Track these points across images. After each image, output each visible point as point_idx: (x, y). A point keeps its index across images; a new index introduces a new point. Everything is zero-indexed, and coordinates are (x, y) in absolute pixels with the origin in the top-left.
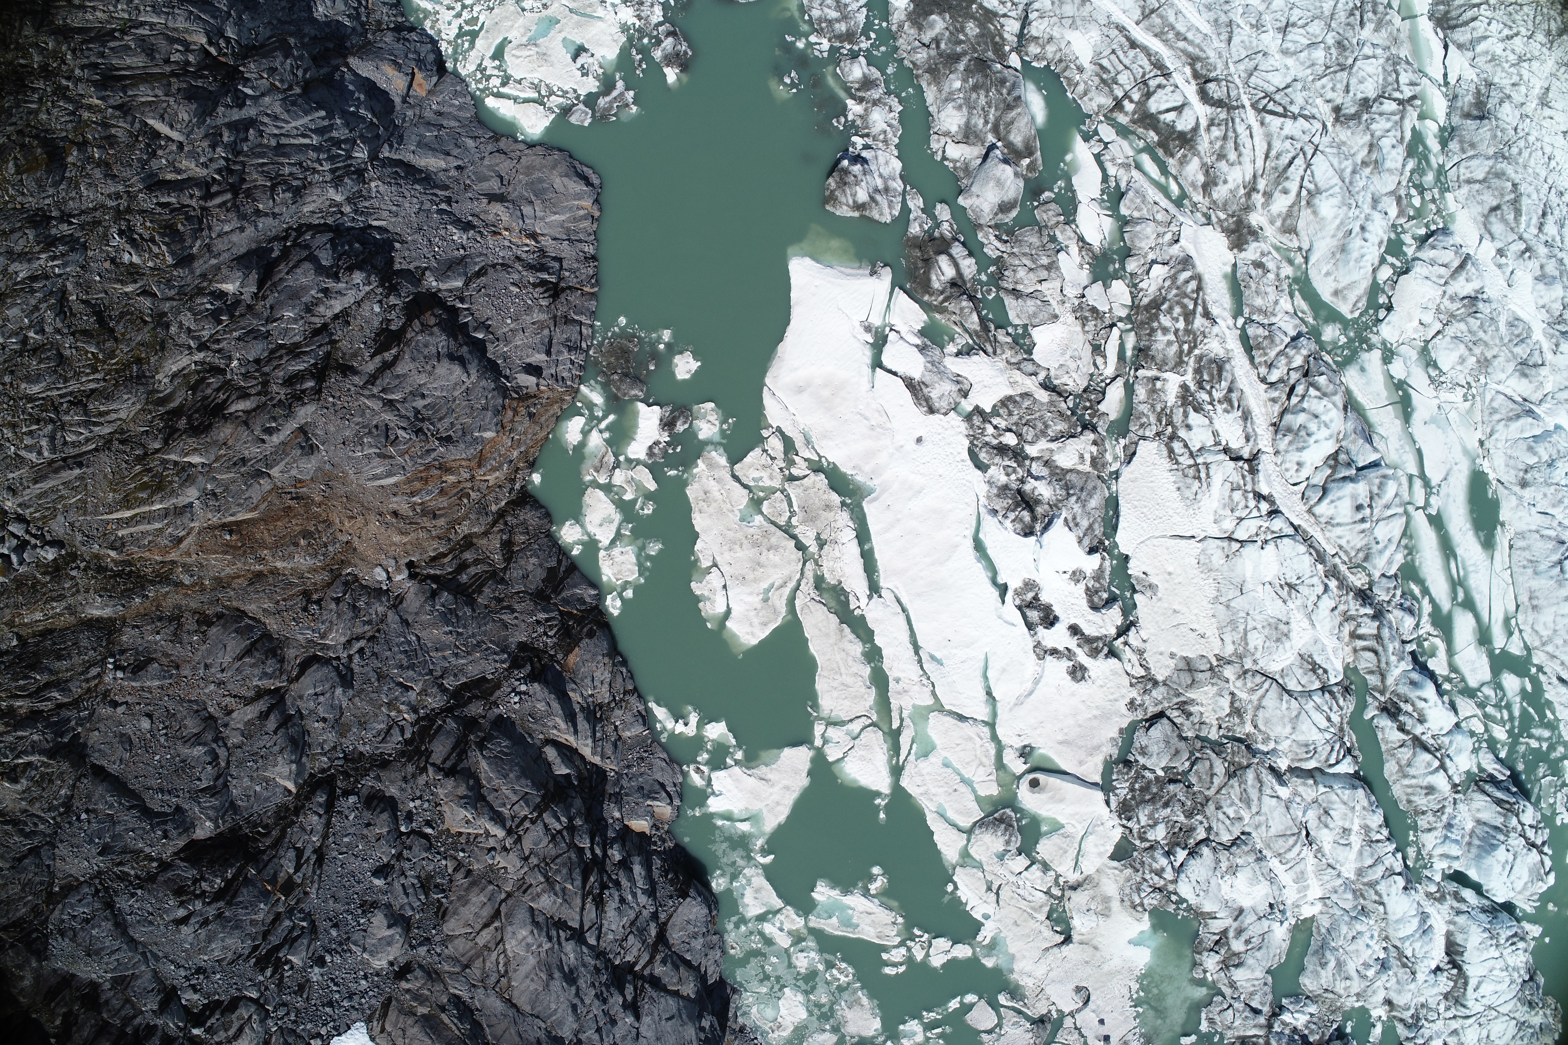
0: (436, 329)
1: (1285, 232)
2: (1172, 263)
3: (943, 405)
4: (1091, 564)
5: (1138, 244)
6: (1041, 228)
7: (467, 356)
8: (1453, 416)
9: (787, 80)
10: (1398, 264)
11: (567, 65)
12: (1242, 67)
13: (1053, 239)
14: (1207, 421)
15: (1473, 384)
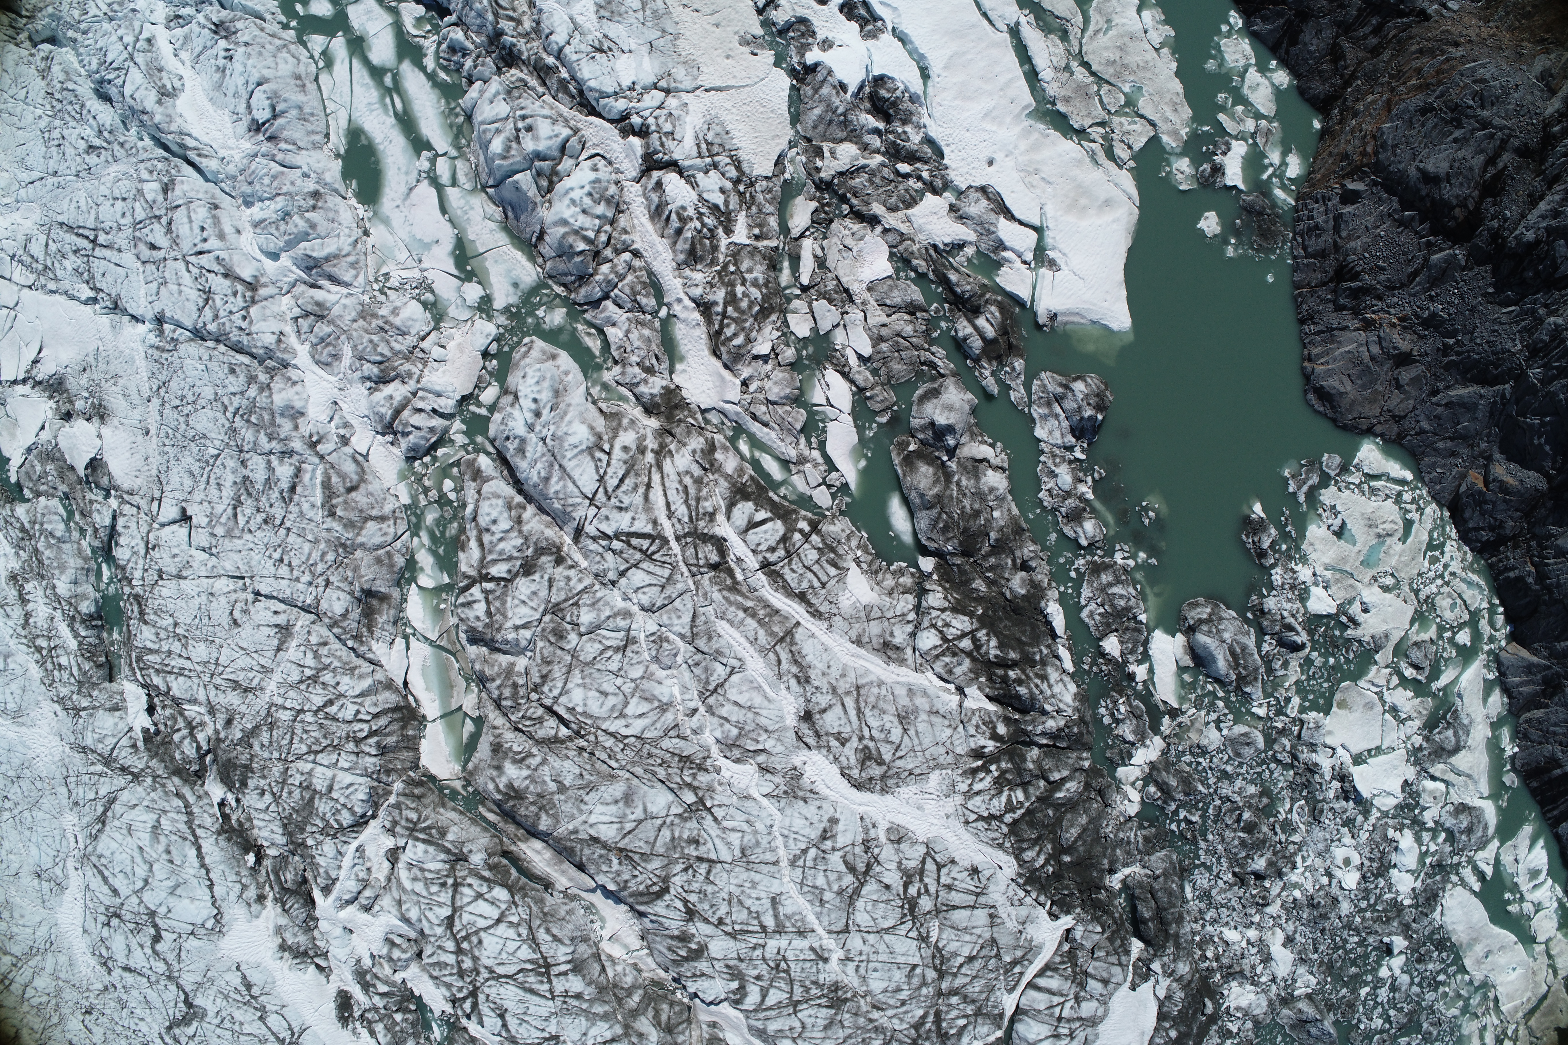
0: (1454, 202)
1: (616, 414)
2: (749, 357)
3: (973, 195)
4: (812, 57)
5: (787, 376)
6: (890, 382)
7: (1421, 186)
8: (403, 255)
9: (1151, 514)
10: (472, 408)
11: (1350, 516)
12: (680, 586)
13: (875, 372)
14: (705, 196)
15: (377, 293)
